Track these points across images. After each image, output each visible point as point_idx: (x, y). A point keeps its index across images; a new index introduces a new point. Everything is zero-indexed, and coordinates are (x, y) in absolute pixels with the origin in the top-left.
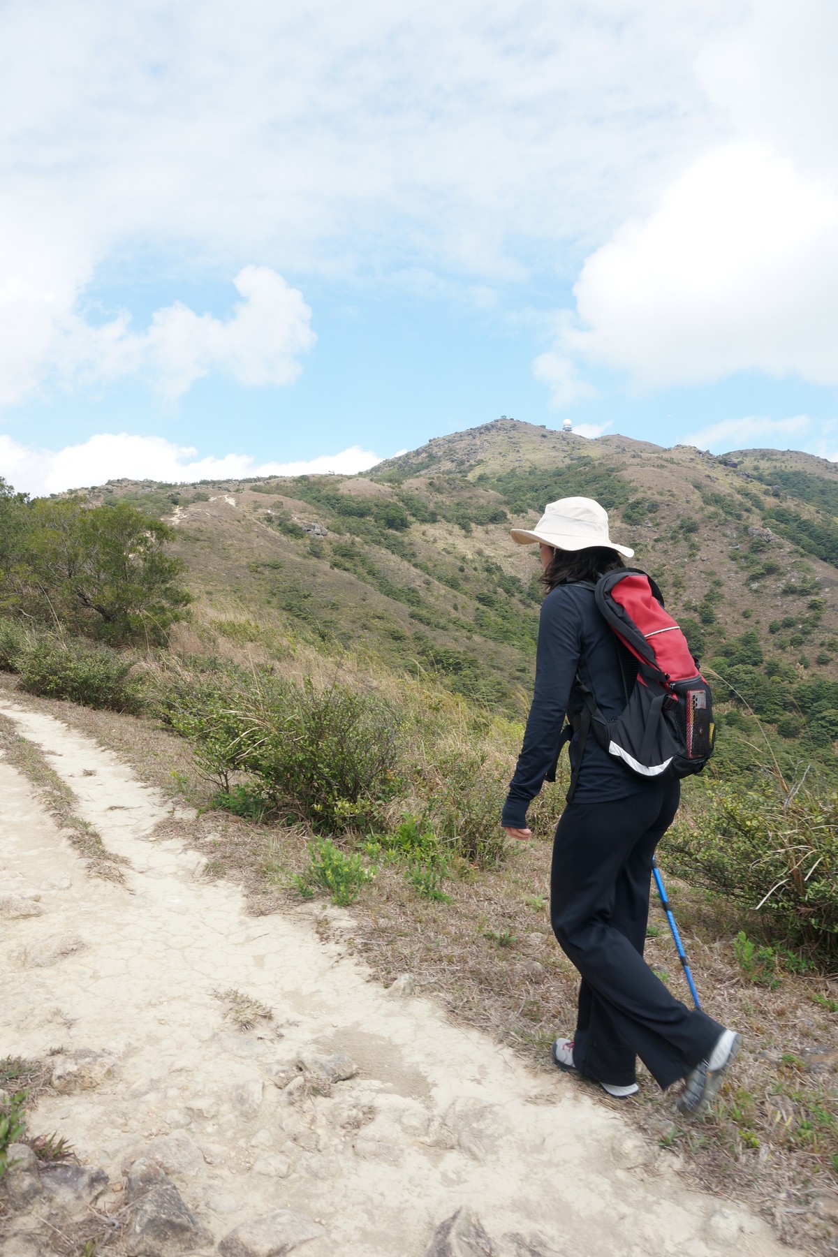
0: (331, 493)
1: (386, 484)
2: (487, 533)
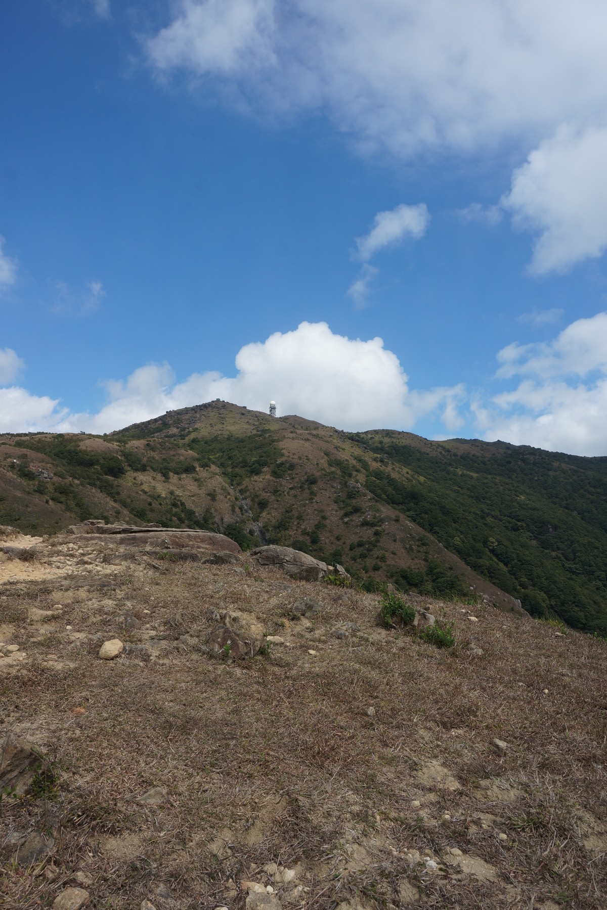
0: (73, 448)
1: (116, 443)
2: (180, 480)
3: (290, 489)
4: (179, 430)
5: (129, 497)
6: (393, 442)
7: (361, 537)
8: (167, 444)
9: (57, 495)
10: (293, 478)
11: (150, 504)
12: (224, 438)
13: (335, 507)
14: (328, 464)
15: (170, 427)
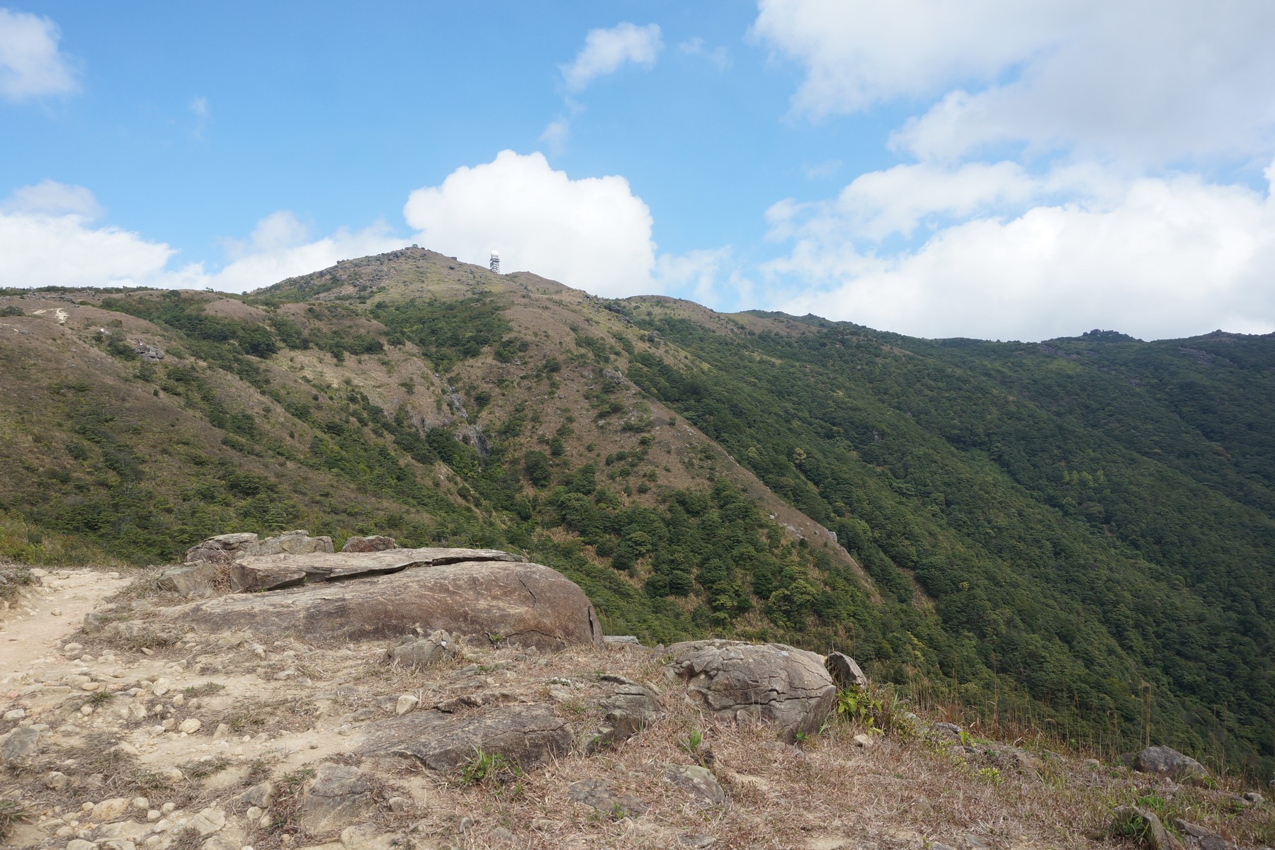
0: (194, 313)
1: (261, 307)
2: (360, 363)
3: (522, 378)
4: (357, 289)
5: (284, 387)
6: (666, 314)
7: (622, 447)
8: (339, 310)
9: (172, 383)
10: (525, 363)
11: (316, 398)
12: (425, 302)
13: (586, 404)
14: (576, 344)
15: (342, 285)
